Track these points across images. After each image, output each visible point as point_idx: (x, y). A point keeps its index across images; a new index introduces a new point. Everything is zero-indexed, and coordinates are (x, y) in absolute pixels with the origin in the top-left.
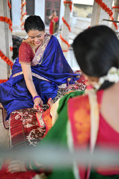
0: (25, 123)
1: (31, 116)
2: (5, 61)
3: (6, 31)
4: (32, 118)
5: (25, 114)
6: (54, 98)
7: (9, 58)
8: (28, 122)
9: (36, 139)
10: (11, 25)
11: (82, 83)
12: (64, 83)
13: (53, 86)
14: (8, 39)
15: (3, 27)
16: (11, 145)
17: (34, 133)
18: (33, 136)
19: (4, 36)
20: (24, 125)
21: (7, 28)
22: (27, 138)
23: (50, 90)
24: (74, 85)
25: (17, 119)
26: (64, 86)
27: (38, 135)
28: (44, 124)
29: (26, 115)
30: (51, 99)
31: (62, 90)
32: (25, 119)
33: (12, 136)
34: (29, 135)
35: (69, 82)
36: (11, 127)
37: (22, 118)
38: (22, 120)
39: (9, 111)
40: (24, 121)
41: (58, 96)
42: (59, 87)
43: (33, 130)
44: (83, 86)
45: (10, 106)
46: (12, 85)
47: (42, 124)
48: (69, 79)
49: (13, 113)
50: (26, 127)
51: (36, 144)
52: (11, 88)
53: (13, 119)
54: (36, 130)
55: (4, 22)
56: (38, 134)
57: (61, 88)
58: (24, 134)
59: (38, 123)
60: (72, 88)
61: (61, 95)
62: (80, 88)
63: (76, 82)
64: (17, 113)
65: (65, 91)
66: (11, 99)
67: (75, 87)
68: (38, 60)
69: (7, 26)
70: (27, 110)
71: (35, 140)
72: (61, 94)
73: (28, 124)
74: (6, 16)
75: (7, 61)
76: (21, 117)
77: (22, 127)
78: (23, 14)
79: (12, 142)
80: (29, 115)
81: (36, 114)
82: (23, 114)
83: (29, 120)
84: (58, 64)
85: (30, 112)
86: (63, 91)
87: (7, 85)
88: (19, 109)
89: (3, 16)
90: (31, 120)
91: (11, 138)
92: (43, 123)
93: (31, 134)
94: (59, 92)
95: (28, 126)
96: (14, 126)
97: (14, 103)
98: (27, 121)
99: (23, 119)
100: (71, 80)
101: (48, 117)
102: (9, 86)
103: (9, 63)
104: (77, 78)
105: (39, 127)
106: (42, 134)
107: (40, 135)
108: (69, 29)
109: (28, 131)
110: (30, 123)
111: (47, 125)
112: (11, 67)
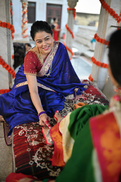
0: (30, 140)
1: (37, 132)
2: (6, 69)
3: (8, 37)
4: (37, 133)
5: (30, 129)
6: (61, 111)
7: (11, 66)
8: (34, 138)
9: (44, 160)
10: (13, 31)
11: (90, 94)
12: (71, 94)
13: (59, 98)
14: (10, 46)
15: (5, 34)
16: (14, 166)
17: (41, 153)
18: (40, 155)
19: (6, 43)
20: (29, 142)
21: (10, 35)
22: (34, 158)
23: (56, 102)
24: (81, 95)
25: (21, 135)
26: (71, 97)
27: (45, 155)
28: (52, 142)
29: (31, 131)
30: (58, 111)
31: (69, 101)
32: (30, 135)
33: (16, 156)
34: (36, 154)
35: (77, 92)
36: (14, 145)
37: (27, 133)
38: (26, 136)
39: (11, 125)
40: (29, 137)
41: (65, 108)
42: (66, 98)
43: (39, 149)
44: (92, 97)
45: (13, 120)
46: (14, 96)
47: (49, 141)
48: (77, 89)
49: (16, 127)
50: (31, 145)
51: (44, 165)
52: (14, 100)
53: (17, 135)
54: (43, 149)
55: (6, 28)
56: (45, 153)
57: (68, 99)
58: (29, 154)
59: (44, 140)
60: (80, 99)
61: (68, 107)
62: (89, 99)
63: (83, 92)
64: (21, 128)
65: (72, 102)
66: (13, 112)
67: (83, 98)
68: (46, 70)
69: (9, 32)
70: (32, 125)
71: (42, 161)
72: (68, 105)
73: (33, 141)
74: (8, 22)
75: (9, 69)
76: (25, 132)
77: (27, 145)
78: (24, 21)
79: (16, 163)
80: (35, 131)
81: (42, 129)
82: (28, 129)
83: (35, 136)
84: (66, 74)
85: (35, 126)
86: (70, 103)
87: (10, 96)
88: (23, 124)
89: (6, 22)
90: (37, 137)
91: (14, 158)
92: (51, 140)
93: (38, 154)
94: (66, 103)
95: (34, 143)
96: (17, 143)
97: (17, 117)
98: (32, 137)
99: (28, 135)
100: (78, 90)
101: (56, 134)
102: (12, 97)
103: (11, 72)
104: (85, 88)
105: (46, 145)
106: (50, 153)
107: (47, 154)
108: (73, 36)
109: (34, 150)
110: (36, 140)
111: (56, 142)
112: (13, 76)
